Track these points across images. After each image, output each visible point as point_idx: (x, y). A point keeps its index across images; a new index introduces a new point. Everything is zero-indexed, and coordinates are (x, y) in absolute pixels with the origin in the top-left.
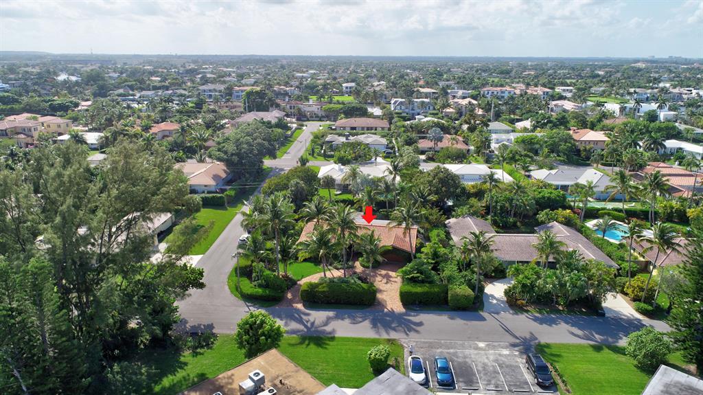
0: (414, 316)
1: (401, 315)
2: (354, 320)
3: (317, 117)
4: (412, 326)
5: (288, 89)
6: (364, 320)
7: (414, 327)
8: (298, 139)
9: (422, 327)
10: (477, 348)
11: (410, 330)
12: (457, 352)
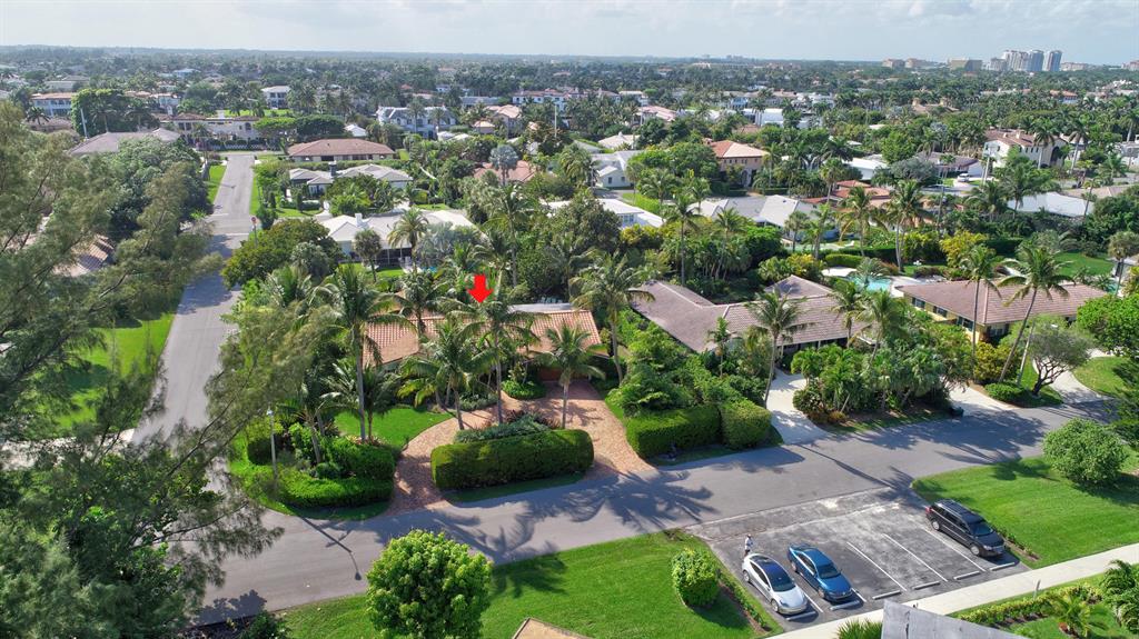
0: (681, 479)
1: (654, 481)
2: (576, 512)
3: (242, 142)
4: (691, 499)
5: (156, 96)
6: (597, 509)
7: (700, 502)
8: (222, 182)
9: (712, 498)
10: (828, 513)
11: (696, 509)
12: (802, 529)
